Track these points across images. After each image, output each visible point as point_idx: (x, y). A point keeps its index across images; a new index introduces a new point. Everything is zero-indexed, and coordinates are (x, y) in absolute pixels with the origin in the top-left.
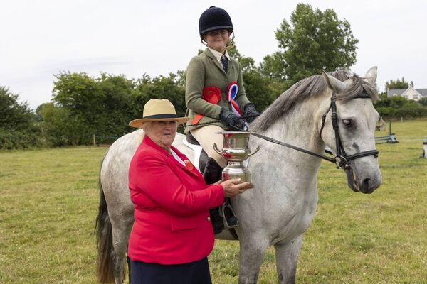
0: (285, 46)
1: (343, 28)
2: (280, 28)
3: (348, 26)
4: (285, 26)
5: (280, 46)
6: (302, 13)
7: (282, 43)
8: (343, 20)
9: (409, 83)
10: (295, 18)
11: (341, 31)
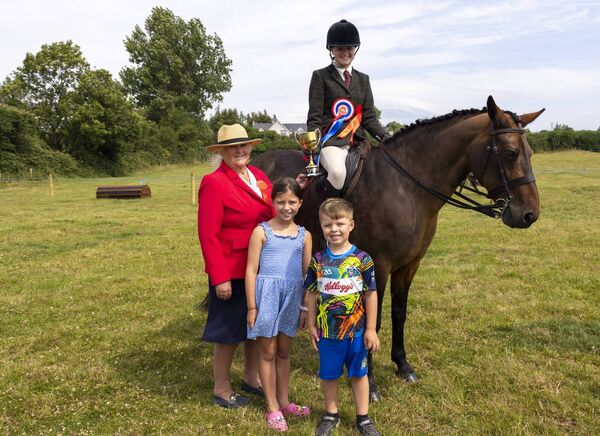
0: (138, 61)
1: (214, 45)
2: (130, 37)
3: (219, 43)
4: (138, 34)
5: (132, 61)
6: (160, 21)
7: (135, 57)
8: (213, 35)
9: (272, 117)
10: (151, 26)
11: (210, 48)
